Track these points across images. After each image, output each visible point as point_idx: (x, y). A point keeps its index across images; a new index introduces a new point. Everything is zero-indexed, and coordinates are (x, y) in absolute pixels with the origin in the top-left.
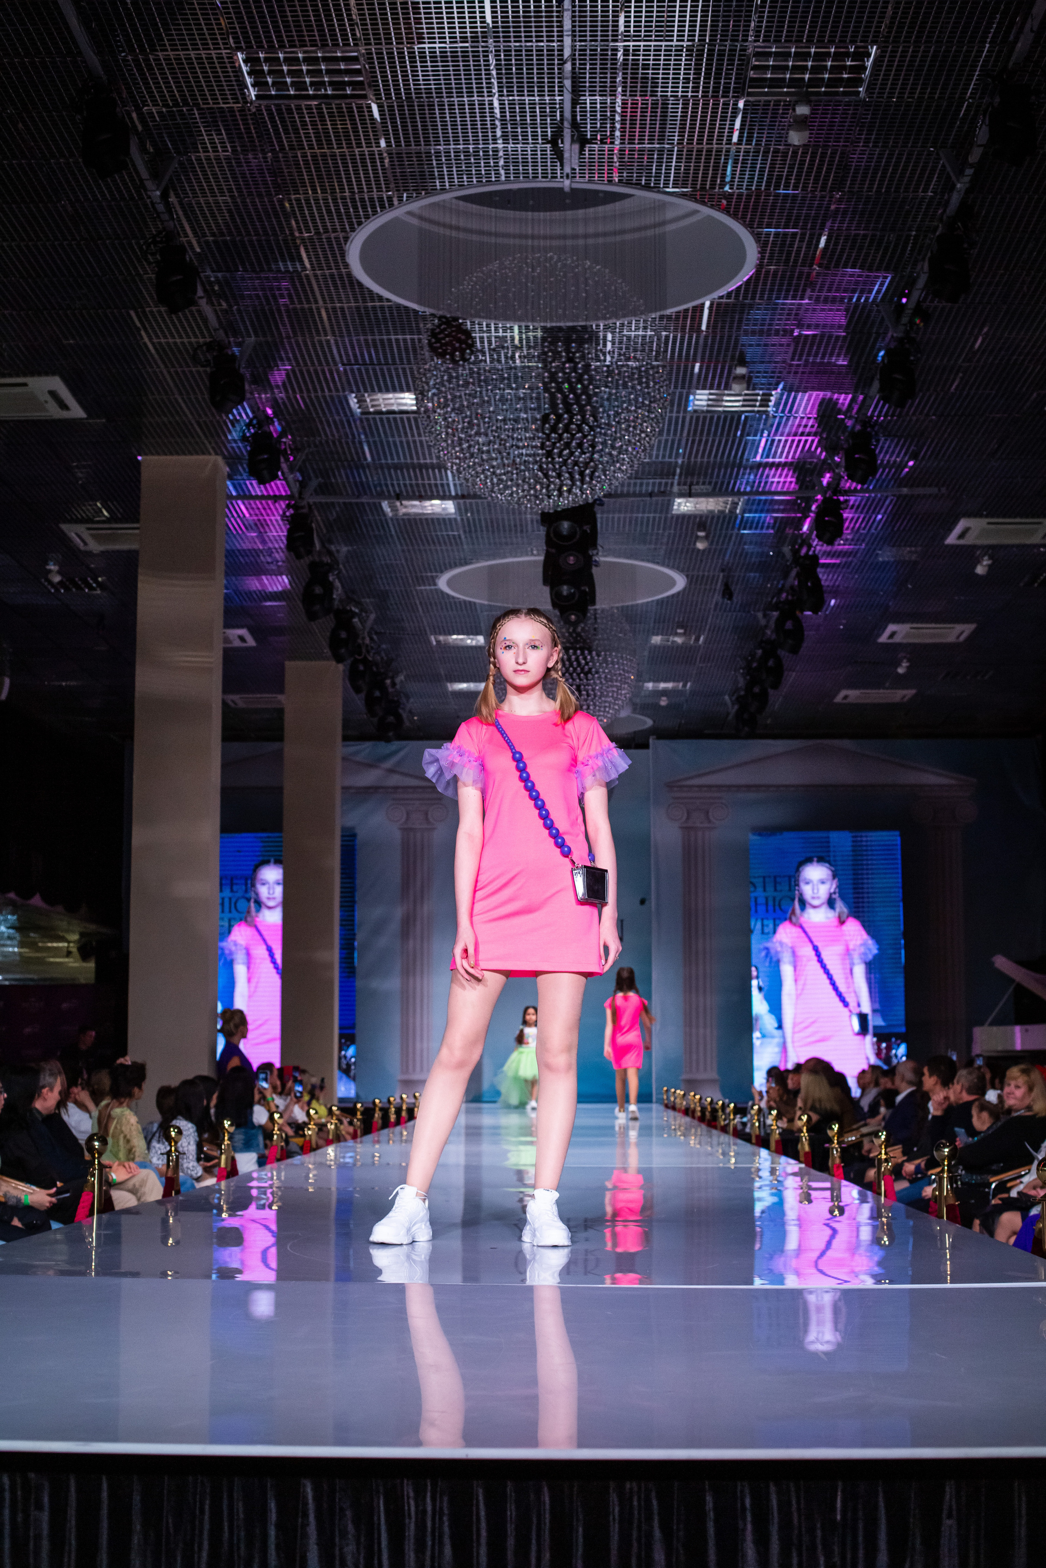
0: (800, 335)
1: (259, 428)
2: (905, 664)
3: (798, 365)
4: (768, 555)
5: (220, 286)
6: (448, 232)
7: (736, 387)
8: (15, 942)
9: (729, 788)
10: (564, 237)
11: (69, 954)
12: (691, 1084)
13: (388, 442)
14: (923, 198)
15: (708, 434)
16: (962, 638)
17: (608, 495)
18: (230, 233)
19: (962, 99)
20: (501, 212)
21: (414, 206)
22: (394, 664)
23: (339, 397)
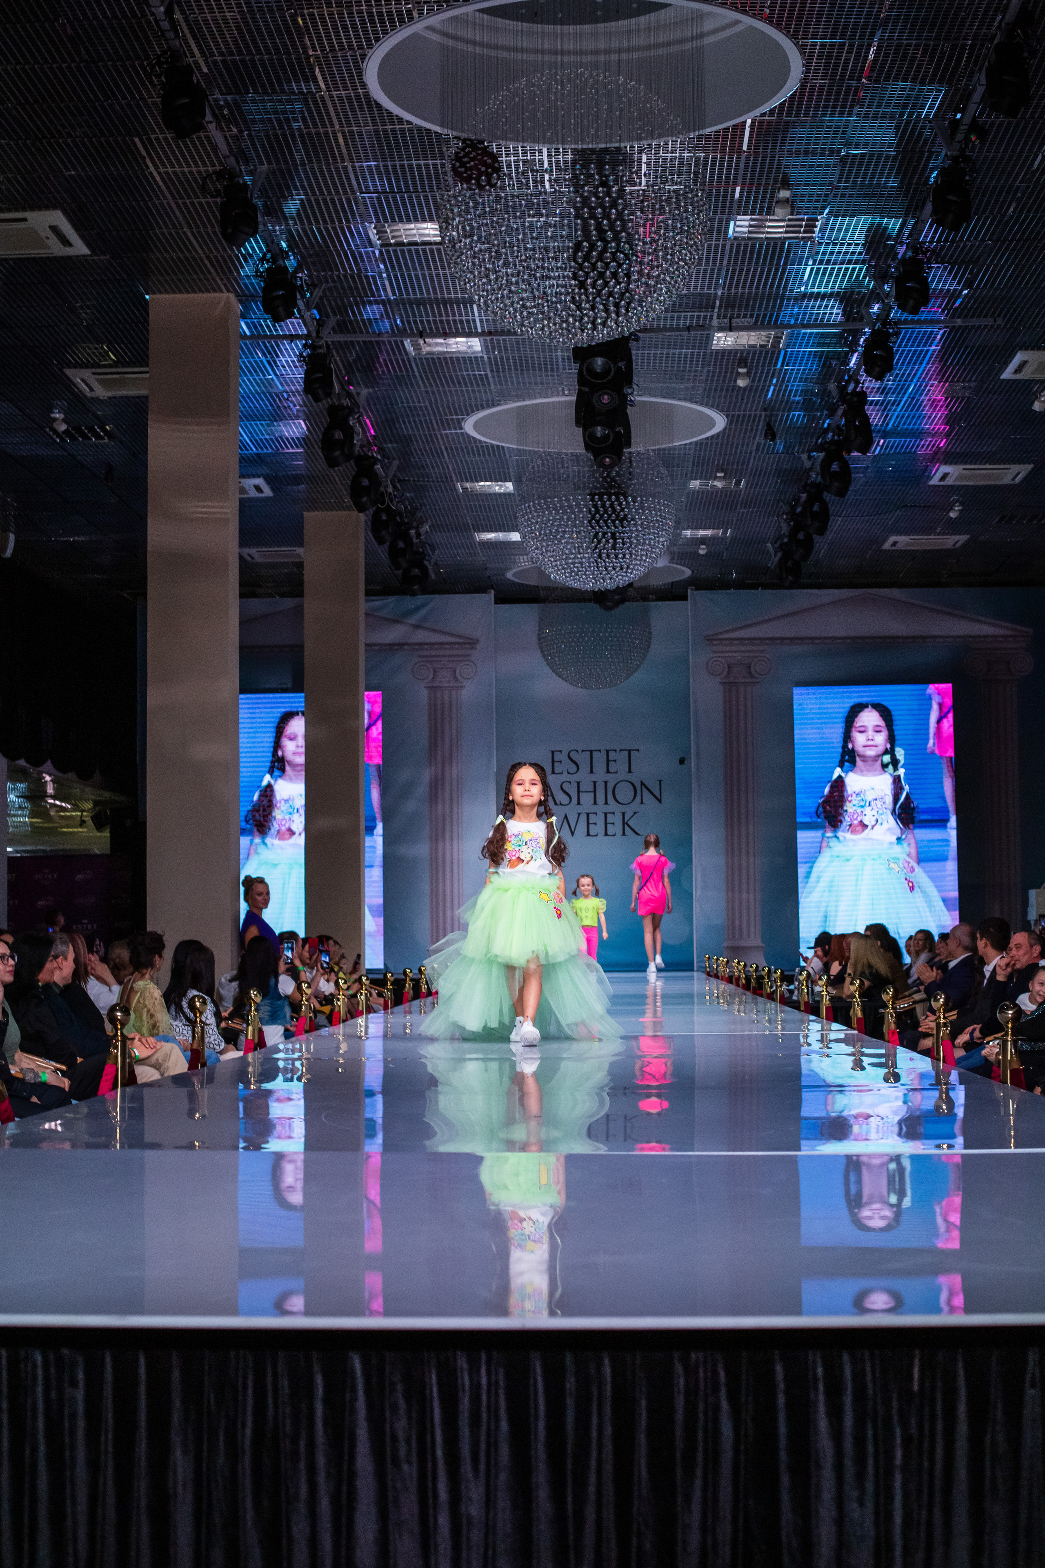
0: (848, 155)
1: (273, 263)
2: (957, 508)
3: (845, 188)
4: (813, 393)
5: (231, 110)
6: (471, 48)
7: (780, 212)
9: (773, 639)
10: (596, 52)
11: (82, 823)
12: (736, 951)
13: (410, 276)
15: (749, 263)
16: (1018, 479)
17: (645, 330)
18: (240, 53)
20: (526, 26)
21: (435, 20)
22: (419, 514)
23: (357, 228)
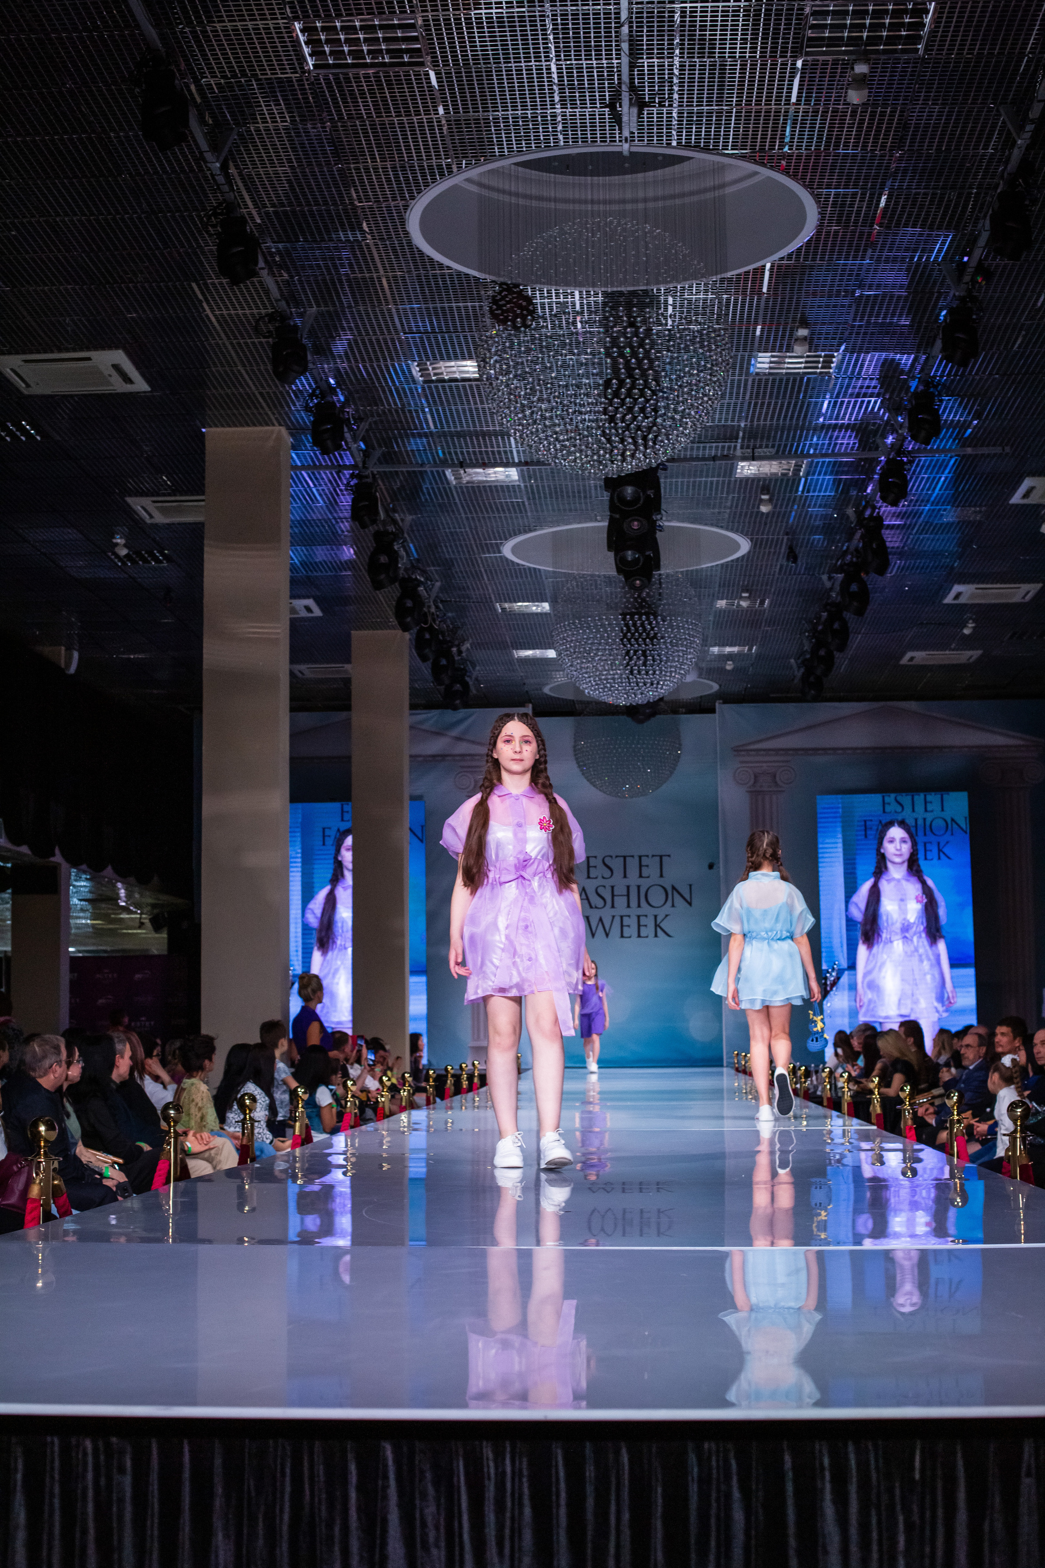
0: (861, 296)
1: (322, 398)
2: (971, 625)
3: (860, 326)
4: (832, 517)
5: (281, 256)
6: (507, 198)
7: (798, 349)
8: (88, 914)
9: (796, 750)
10: (623, 201)
11: (141, 925)
13: (450, 410)
14: (984, 155)
16: (1028, 598)
17: (672, 460)
18: (290, 204)
19: (1022, 54)
20: (560, 178)
21: (474, 173)
22: (460, 632)
23: (400, 366)
